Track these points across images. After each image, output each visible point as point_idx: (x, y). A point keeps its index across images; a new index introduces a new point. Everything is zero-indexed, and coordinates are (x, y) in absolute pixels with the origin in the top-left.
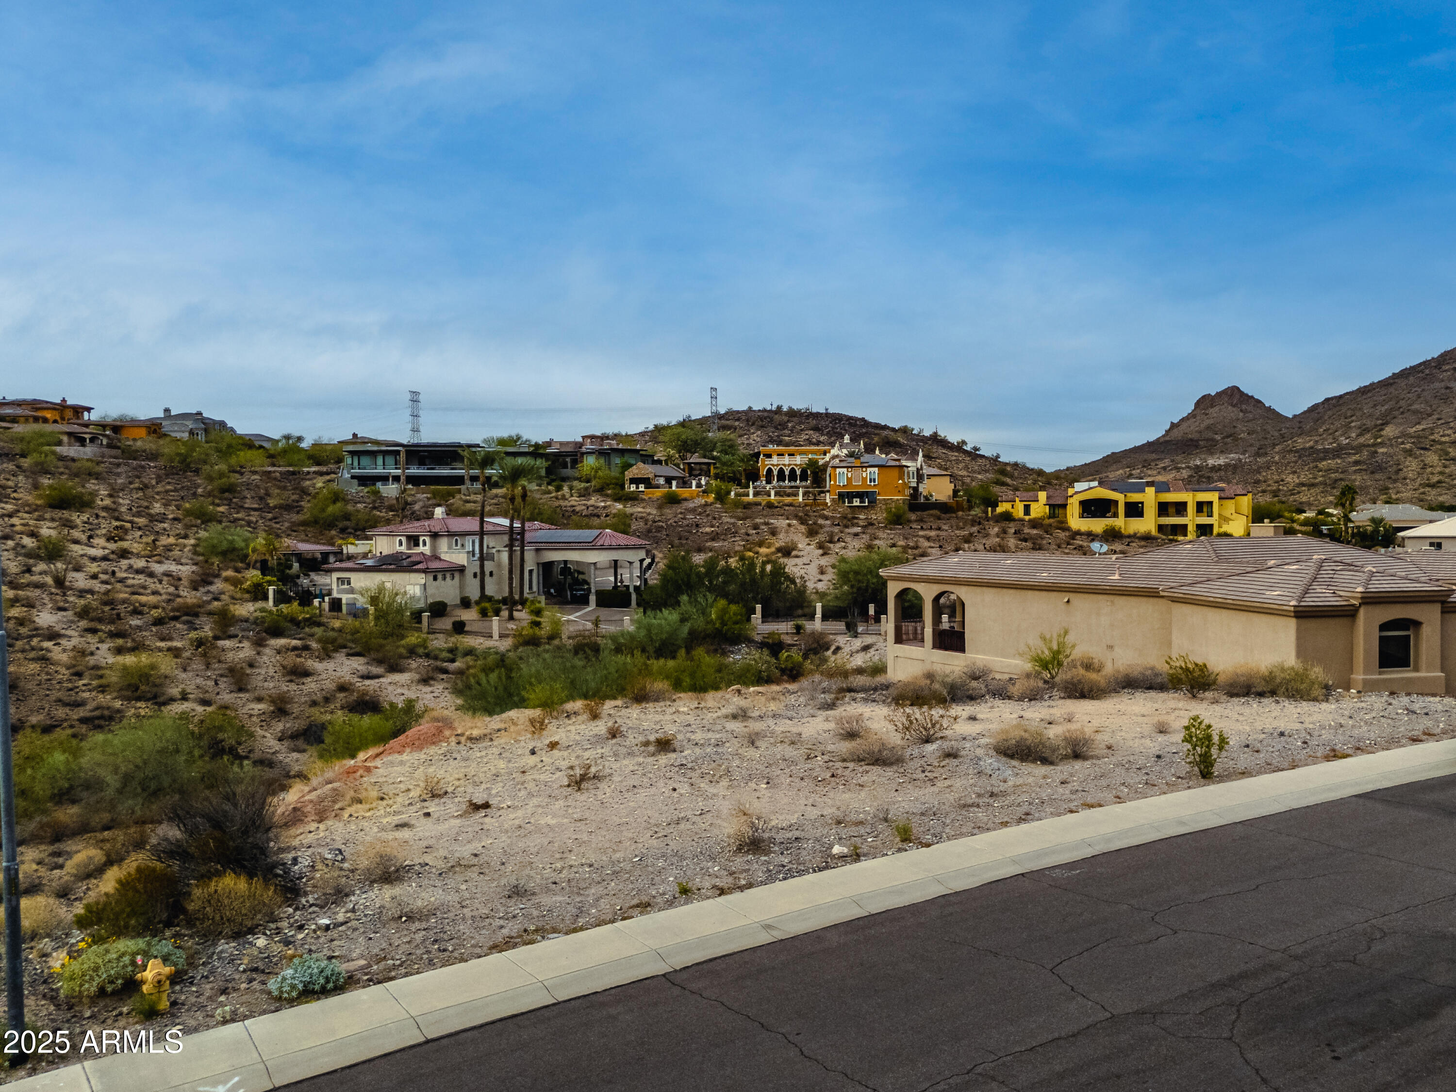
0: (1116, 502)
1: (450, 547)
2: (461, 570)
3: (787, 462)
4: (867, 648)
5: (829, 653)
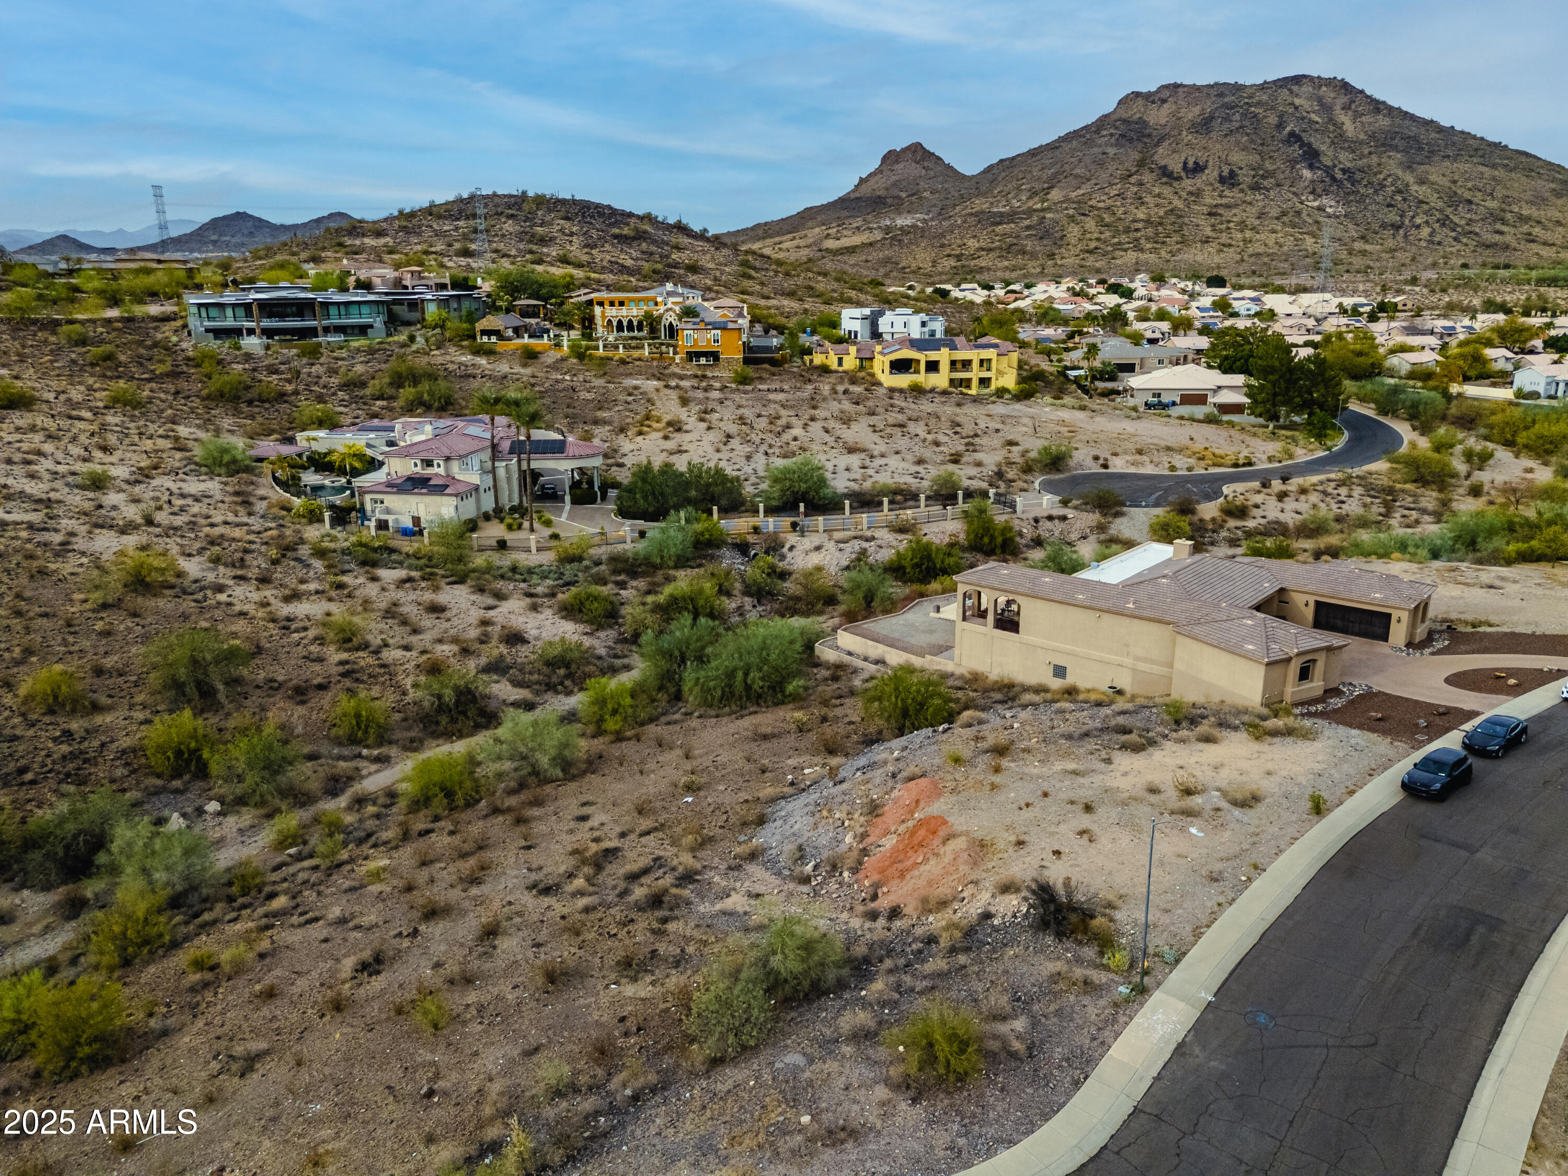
0: (918, 361)
2: (476, 488)
3: (624, 312)
4: (818, 548)
5: (785, 550)
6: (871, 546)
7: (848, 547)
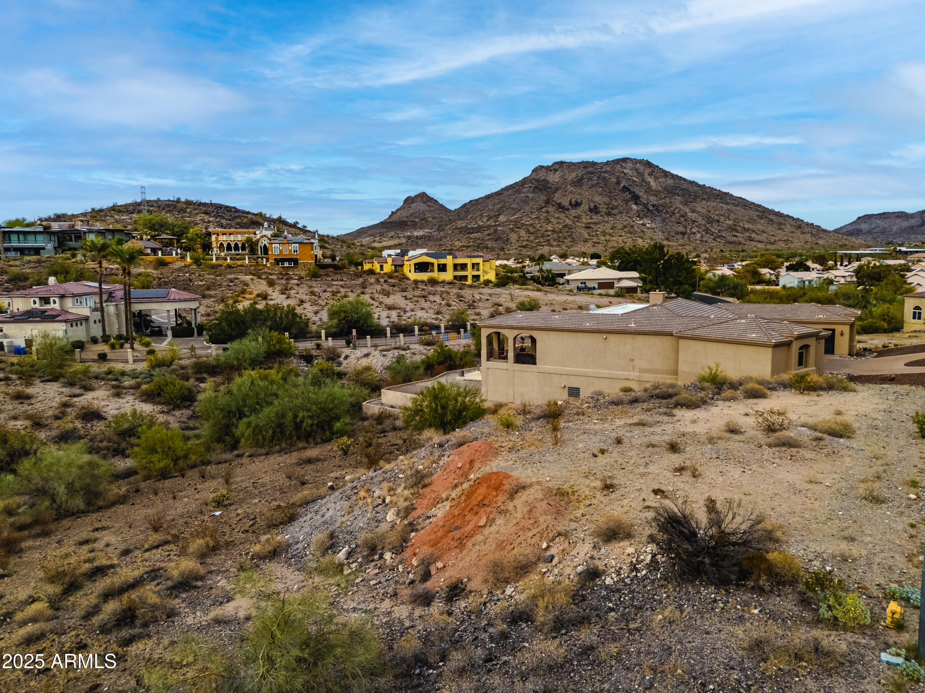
0: (432, 264)
1: (74, 304)
2: (87, 319)
3: (232, 239)
4: (367, 355)
5: (341, 359)
6: (407, 354)
7: (390, 354)
